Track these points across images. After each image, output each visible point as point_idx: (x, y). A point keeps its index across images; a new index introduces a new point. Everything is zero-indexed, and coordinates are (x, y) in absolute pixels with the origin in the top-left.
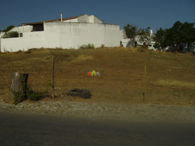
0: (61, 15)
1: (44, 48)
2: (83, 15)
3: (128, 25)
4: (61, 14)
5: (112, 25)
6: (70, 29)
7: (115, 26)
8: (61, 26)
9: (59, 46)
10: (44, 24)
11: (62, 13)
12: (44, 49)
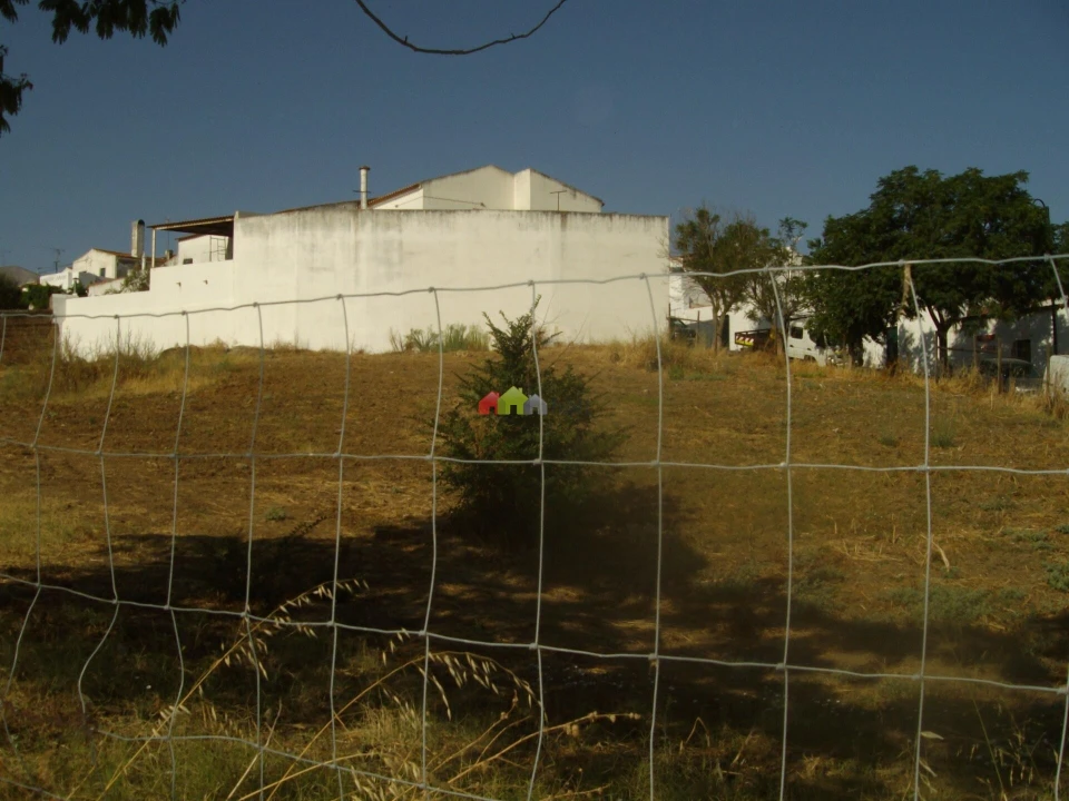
0: (363, 179)
1: (231, 345)
2: (467, 172)
3: (702, 214)
4: (363, 172)
5: (616, 218)
6: (357, 245)
7: (640, 225)
8: (308, 232)
9: (288, 338)
10: (235, 224)
11: (368, 169)
12: (229, 350)
